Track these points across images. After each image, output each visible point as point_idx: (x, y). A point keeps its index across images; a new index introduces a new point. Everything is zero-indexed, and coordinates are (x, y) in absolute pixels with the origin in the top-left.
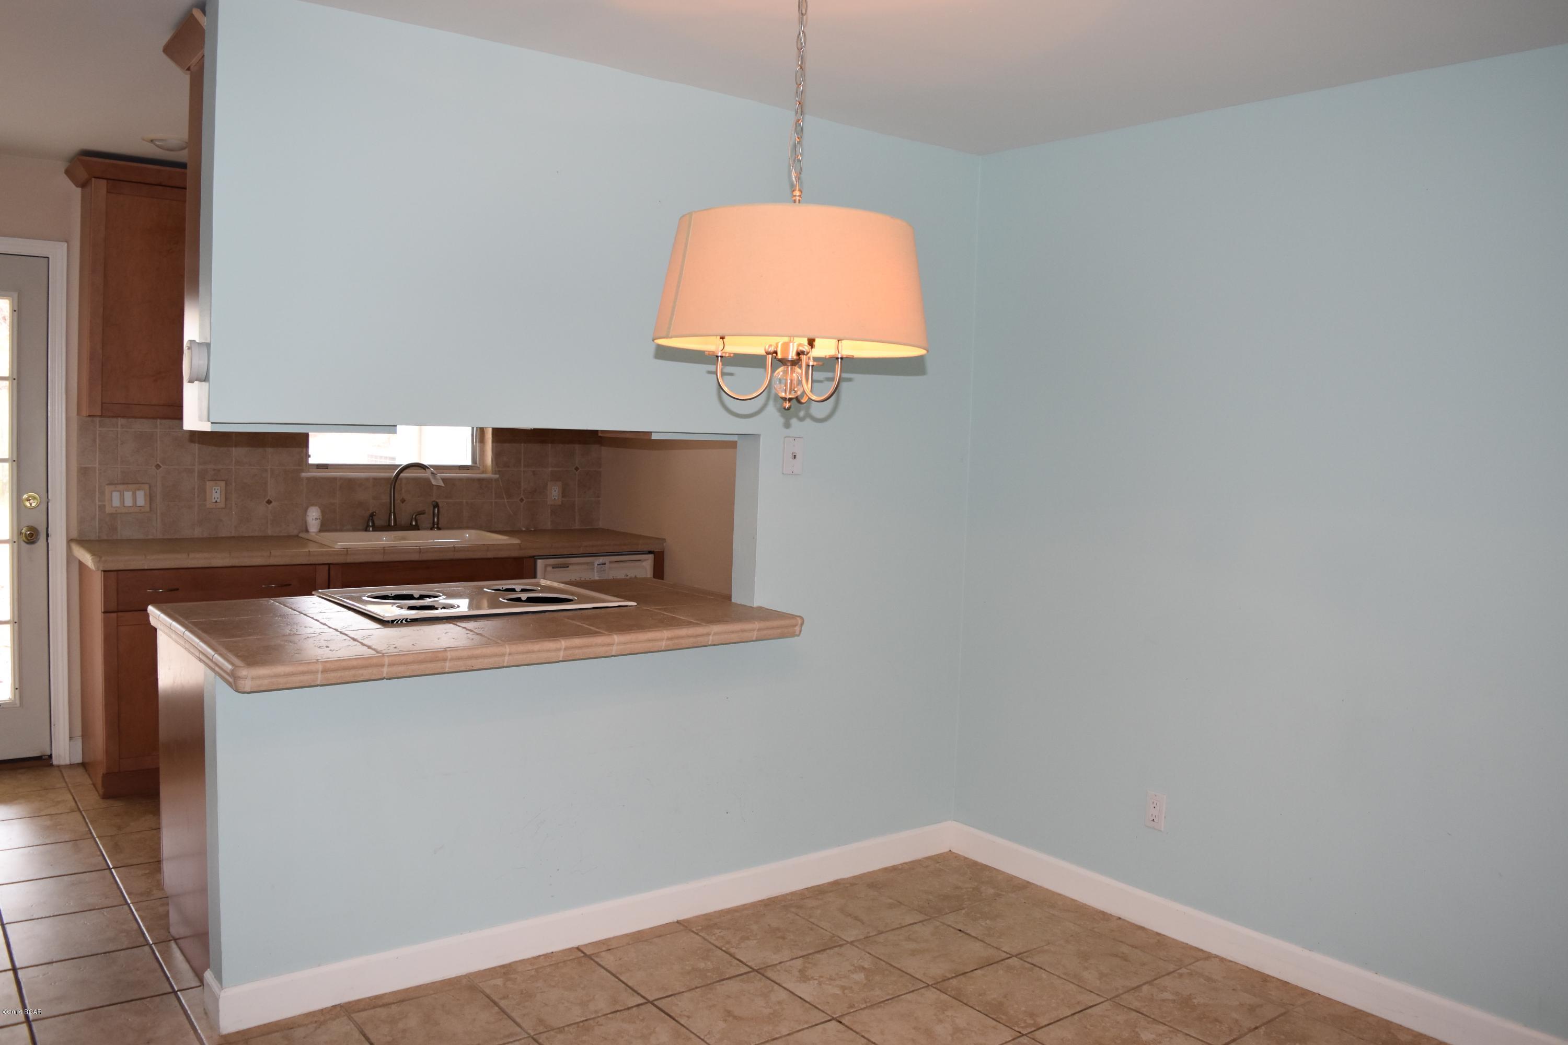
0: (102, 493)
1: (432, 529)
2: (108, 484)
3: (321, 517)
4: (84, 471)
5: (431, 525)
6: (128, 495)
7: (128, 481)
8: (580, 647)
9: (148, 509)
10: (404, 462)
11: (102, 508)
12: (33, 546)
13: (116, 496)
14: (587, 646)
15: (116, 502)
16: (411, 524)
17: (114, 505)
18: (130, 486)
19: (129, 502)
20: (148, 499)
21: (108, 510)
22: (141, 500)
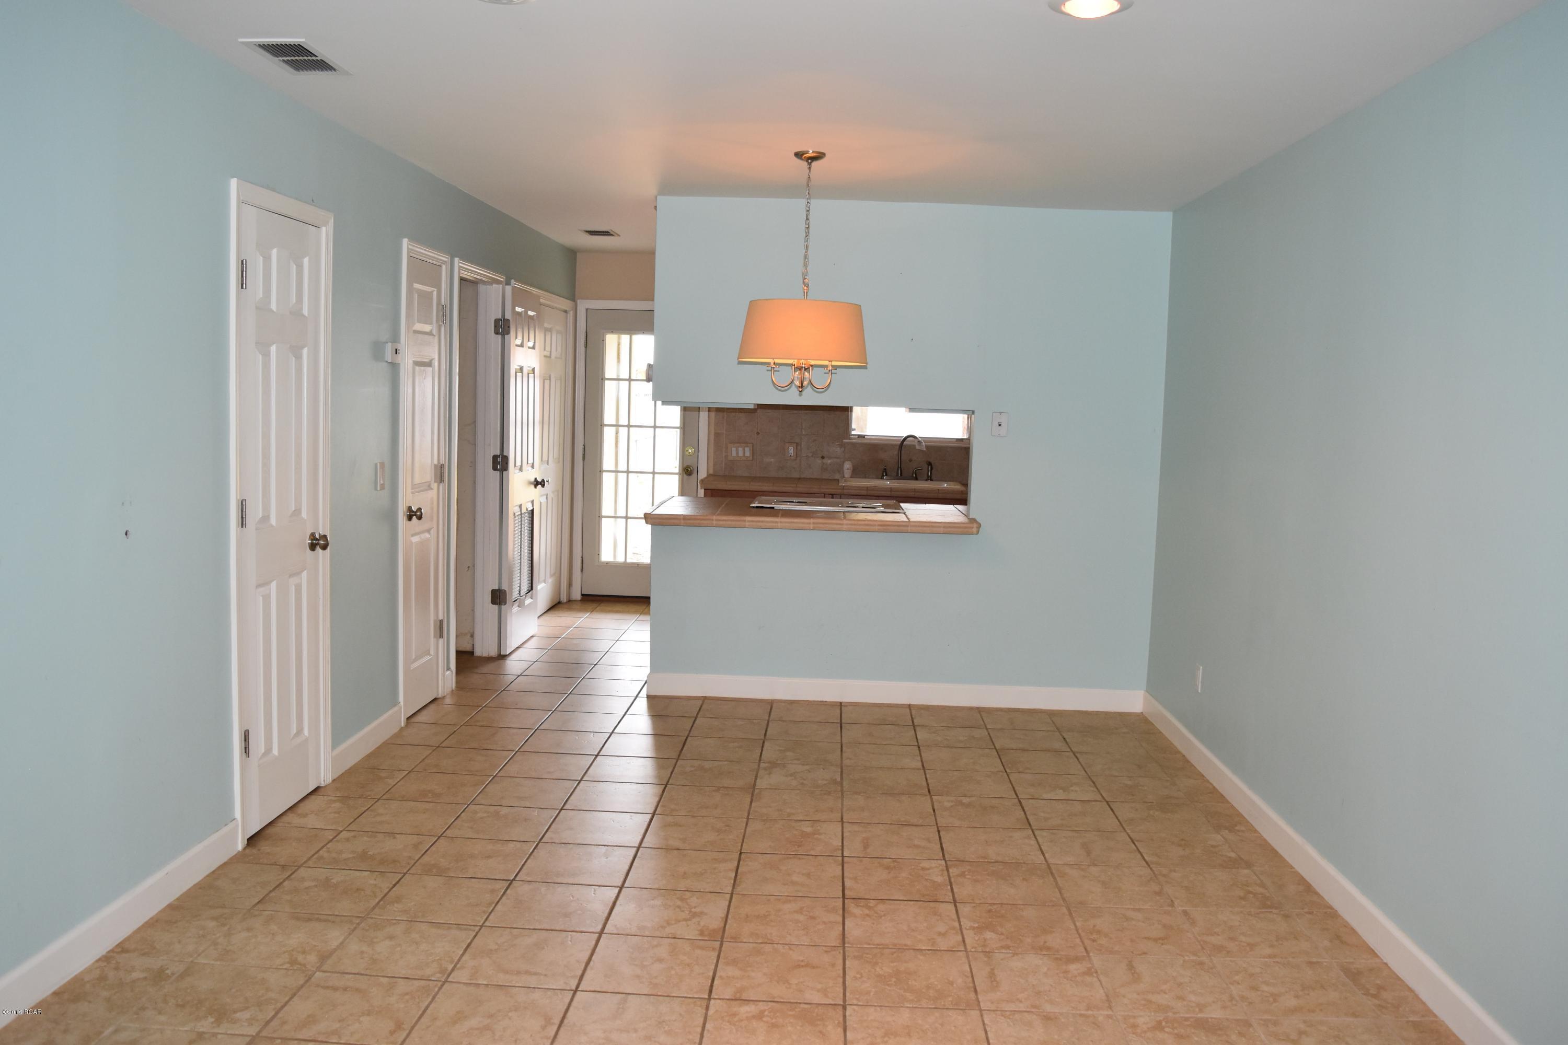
0: (727, 448)
1: (926, 480)
2: (730, 443)
3: (852, 469)
4: (717, 435)
5: (926, 477)
6: (740, 449)
7: (741, 442)
8: (823, 524)
9: (751, 458)
10: (905, 435)
11: (726, 456)
12: (691, 477)
13: (734, 450)
14: (826, 523)
15: (734, 454)
16: (912, 476)
17: (733, 455)
18: (742, 444)
19: (741, 454)
20: (752, 452)
21: (730, 458)
22: (748, 454)
